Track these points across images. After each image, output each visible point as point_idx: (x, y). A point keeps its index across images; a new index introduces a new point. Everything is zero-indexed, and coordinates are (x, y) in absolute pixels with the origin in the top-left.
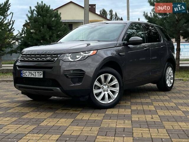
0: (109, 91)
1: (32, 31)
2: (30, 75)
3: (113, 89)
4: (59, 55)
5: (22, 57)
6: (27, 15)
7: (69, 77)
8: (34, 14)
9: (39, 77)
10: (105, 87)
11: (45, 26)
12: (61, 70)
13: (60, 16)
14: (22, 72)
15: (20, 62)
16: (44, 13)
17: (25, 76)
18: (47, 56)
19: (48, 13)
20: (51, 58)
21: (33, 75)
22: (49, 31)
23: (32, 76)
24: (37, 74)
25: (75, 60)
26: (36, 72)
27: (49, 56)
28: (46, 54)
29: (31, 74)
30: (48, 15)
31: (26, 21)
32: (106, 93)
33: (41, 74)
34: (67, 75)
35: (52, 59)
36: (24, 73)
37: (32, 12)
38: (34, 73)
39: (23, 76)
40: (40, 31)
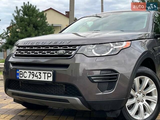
0: (145, 102)
1: (17, 30)
2: (31, 76)
3: (149, 98)
4: (77, 47)
5: (17, 50)
6: (13, 14)
7: (95, 81)
8: (20, 14)
9: (46, 80)
10: (140, 96)
11: (32, 25)
12: (79, 70)
13: (45, 16)
14: (18, 72)
15: (14, 56)
16: (30, 12)
17: (23, 78)
18: (59, 48)
19: (34, 13)
20: (65, 51)
21: (35, 76)
22: (35, 31)
23: (35, 79)
24: (42, 75)
25: (103, 55)
26: (42, 72)
27: (61, 48)
28: (56, 46)
29: (33, 75)
30: (35, 14)
31: (12, 21)
32: (141, 104)
33: (49, 75)
34: (93, 78)
35: (67, 52)
36: (21, 73)
37: (18, 12)
38: (38, 74)
39: (20, 78)
40: (26, 31)
